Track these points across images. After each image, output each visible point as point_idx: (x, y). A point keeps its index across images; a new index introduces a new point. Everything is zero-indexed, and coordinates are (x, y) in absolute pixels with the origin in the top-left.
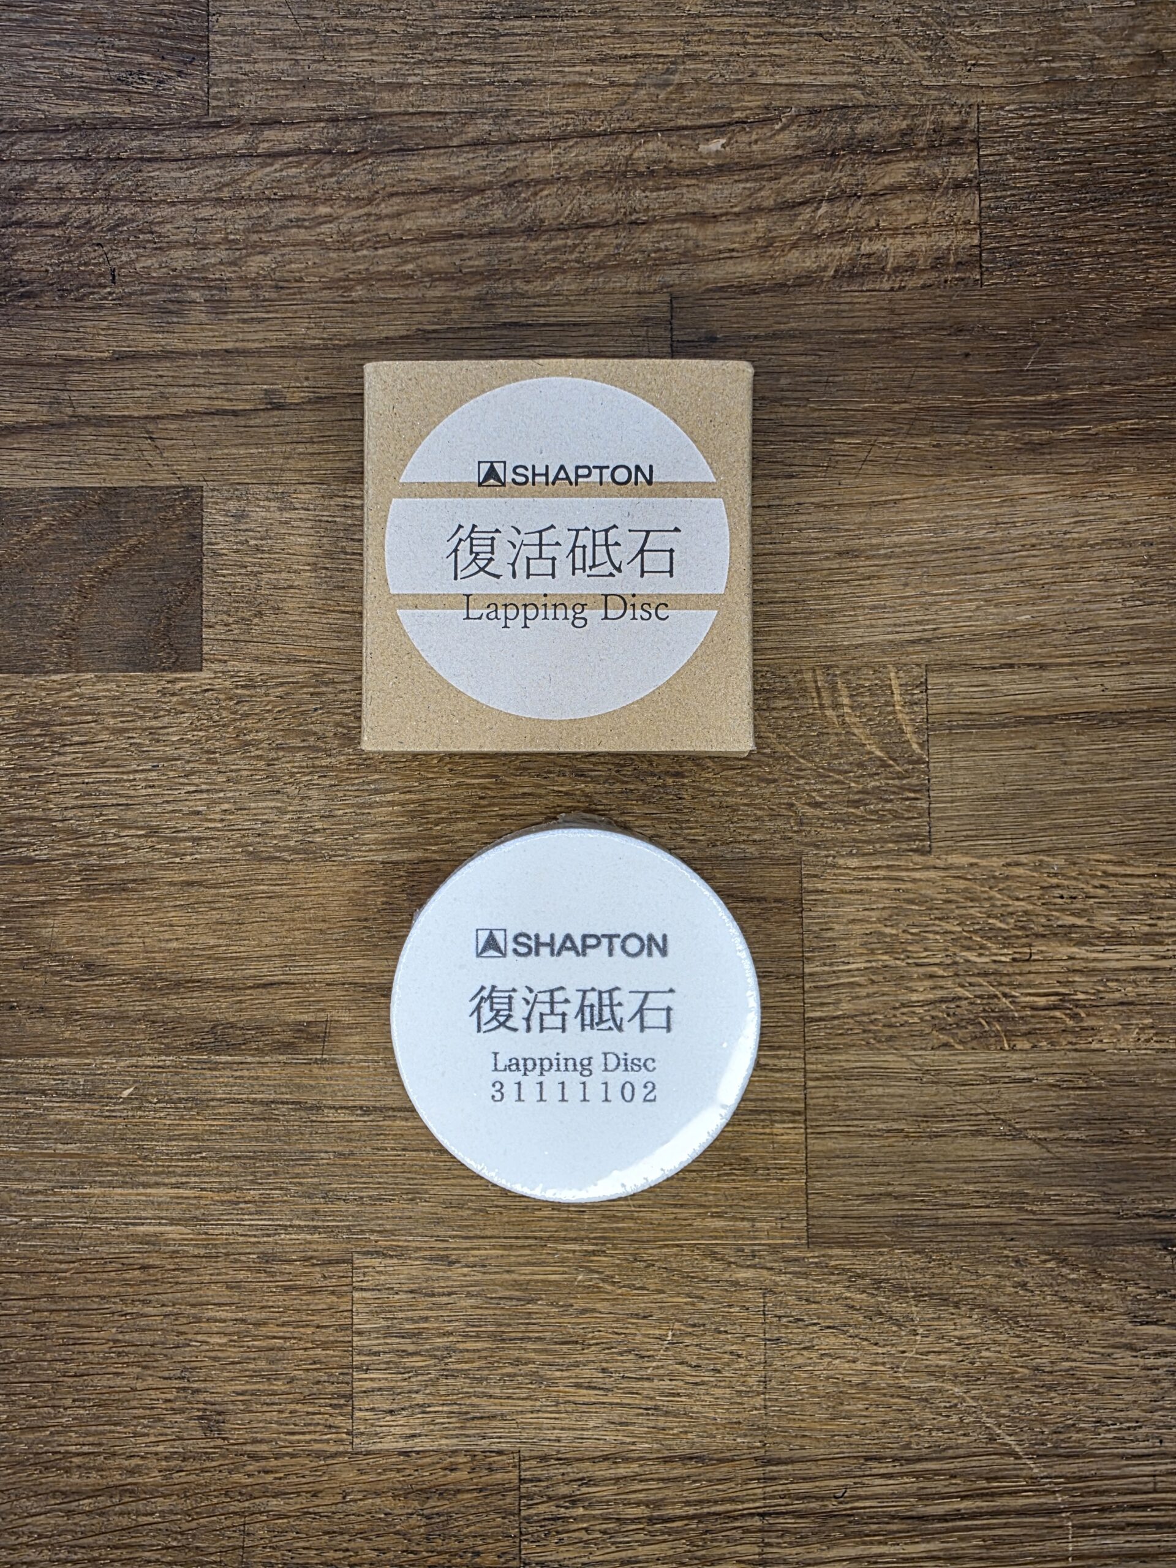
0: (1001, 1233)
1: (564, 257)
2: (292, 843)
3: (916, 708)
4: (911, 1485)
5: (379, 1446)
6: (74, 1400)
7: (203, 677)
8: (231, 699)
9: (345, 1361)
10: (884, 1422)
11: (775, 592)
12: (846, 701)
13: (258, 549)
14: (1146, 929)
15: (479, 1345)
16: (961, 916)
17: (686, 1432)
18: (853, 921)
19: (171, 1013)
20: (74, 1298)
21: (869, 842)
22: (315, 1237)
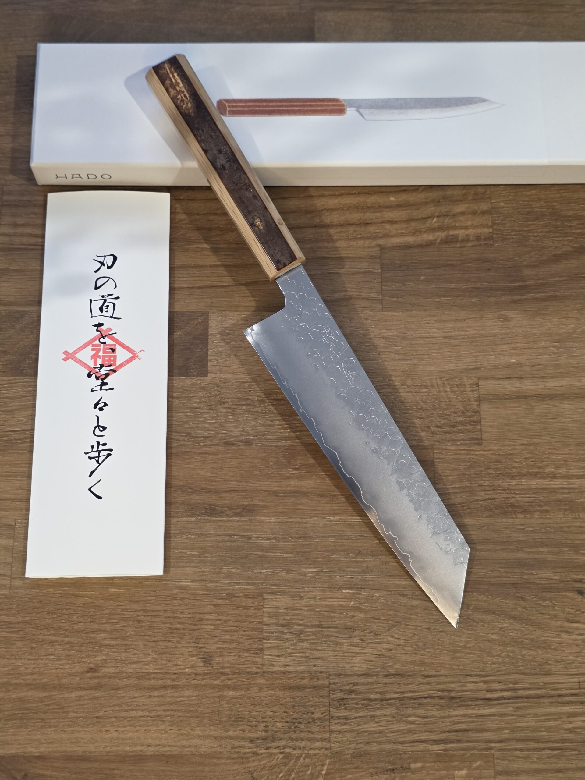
0: (516, 588)
1: (341, 235)
2: (241, 439)
3: (475, 393)
4: (483, 686)
5: (274, 670)
6: (153, 651)
7: (208, 378)
8: (218, 387)
9: (260, 636)
10: (473, 661)
11: (421, 351)
12: (448, 389)
13: (229, 334)
15: (313, 630)
16: (494, 468)
17: (394, 664)
18: (454, 469)
19: (194, 502)
20: (153, 611)
21: (459, 440)
22: (249, 587)
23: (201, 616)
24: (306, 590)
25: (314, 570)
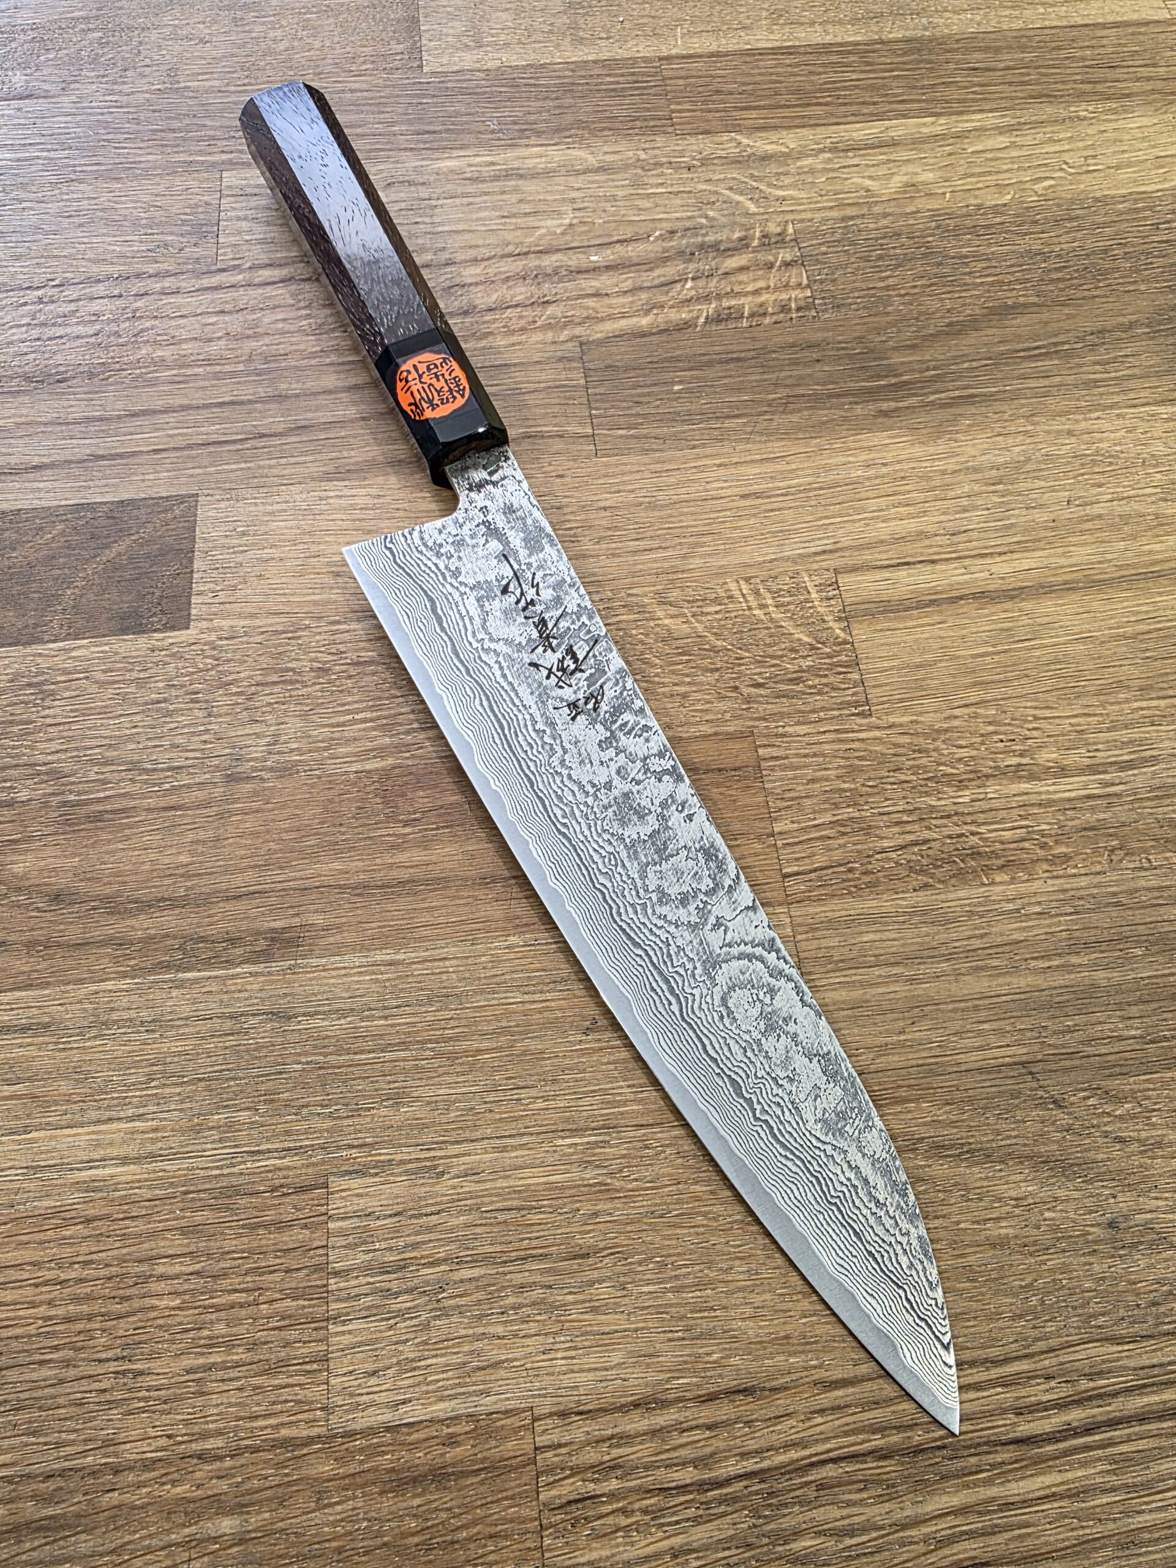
1: (494, 325)
2: (270, 763)
3: (833, 602)
4: (1004, 1395)
7: (190, 633)
9: (320, 1313)
11: (695, 527)
12: (770, 602)
14: (1087, 761)
15: (476, 1272)
16: (912, 767)
18: (813, 781)
19: (139, 934)
21: (814, 711)
22: (286, 1162)
23: (144, 1268)
24: (454, 1150)
25: (473, 1089)
